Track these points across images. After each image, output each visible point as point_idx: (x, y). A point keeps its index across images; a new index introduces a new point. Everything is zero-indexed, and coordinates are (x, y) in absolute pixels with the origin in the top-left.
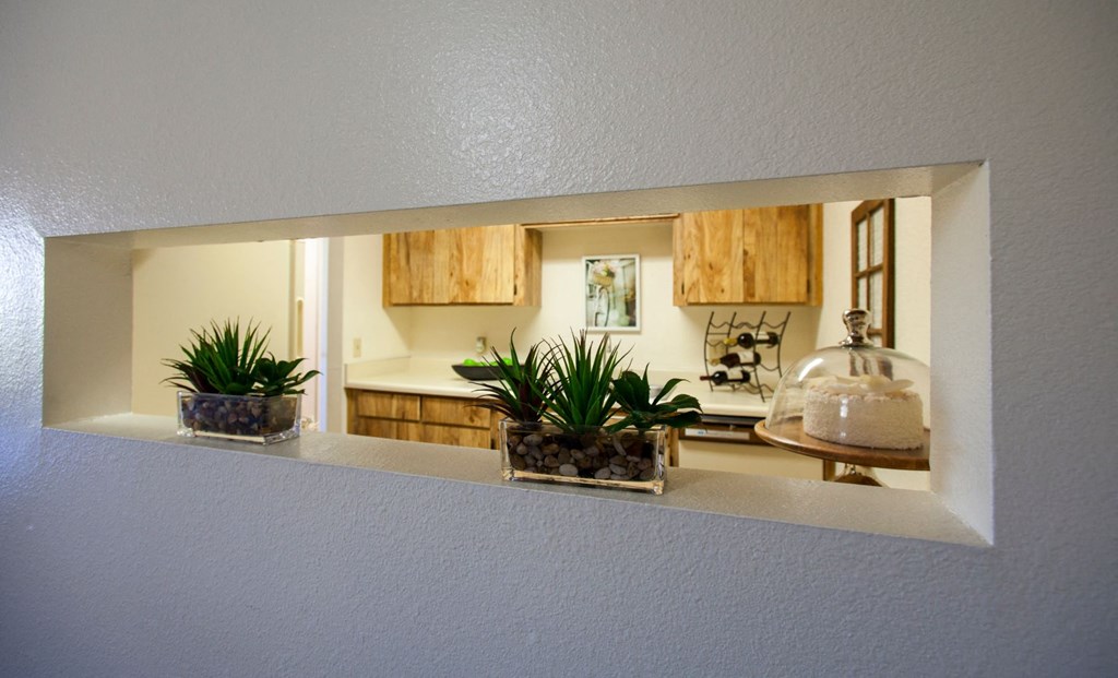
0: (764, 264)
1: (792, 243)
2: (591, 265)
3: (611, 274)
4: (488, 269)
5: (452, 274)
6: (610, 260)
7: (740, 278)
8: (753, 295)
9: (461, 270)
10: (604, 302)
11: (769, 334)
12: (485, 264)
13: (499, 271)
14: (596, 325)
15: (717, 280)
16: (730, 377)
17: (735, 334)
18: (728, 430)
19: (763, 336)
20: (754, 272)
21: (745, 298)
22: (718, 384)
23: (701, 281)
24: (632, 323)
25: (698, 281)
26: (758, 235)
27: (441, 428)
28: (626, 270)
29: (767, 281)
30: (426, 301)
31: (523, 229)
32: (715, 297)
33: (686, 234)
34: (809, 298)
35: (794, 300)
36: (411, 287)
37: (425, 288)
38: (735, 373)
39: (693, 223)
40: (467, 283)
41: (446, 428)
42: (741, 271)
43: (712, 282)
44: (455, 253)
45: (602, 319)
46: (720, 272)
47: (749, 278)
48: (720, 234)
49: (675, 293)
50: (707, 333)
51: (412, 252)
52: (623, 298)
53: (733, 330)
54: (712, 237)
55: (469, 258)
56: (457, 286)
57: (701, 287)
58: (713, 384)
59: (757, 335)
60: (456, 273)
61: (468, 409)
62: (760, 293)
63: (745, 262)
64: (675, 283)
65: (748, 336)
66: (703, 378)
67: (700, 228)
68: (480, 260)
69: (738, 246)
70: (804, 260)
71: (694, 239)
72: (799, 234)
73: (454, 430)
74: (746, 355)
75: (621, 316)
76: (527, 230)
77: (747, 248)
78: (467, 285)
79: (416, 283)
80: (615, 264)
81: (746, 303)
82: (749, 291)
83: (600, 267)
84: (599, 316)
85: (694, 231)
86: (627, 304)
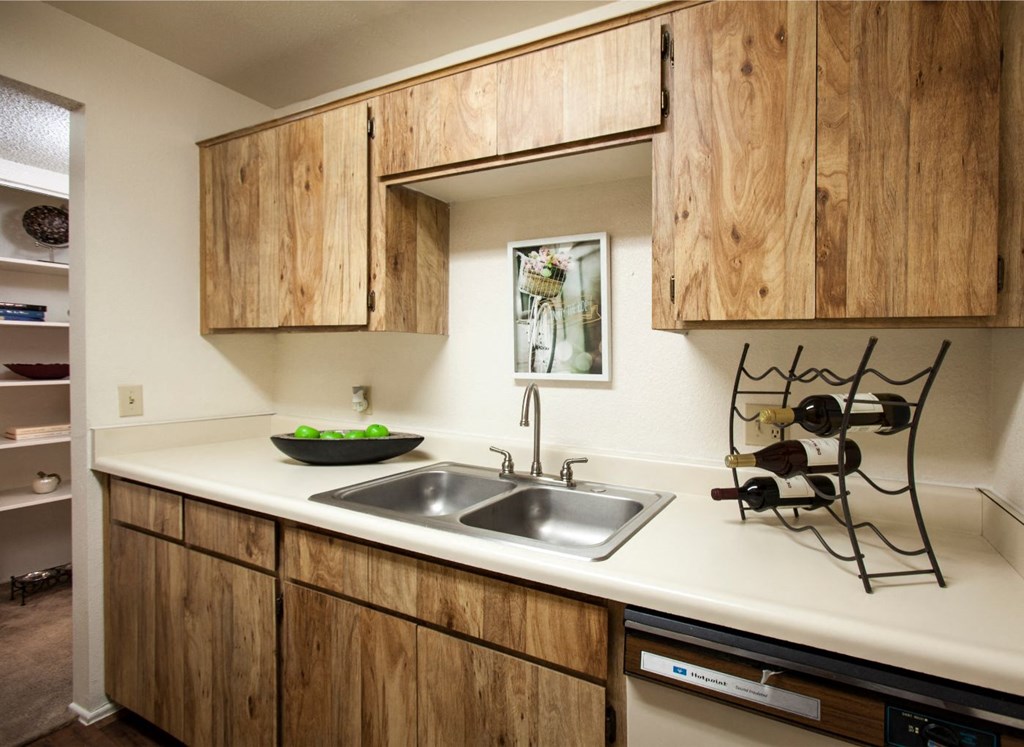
0: (872, 221)
1: (953, 159)
2: (524, 258)
3: (558, 274)
4: (331, 265)
5: (282, 277)
6: (555, 246)
7: (806, 261)
8: (842, 301)
9: (294, 268)
10: (546, 327)
11: (882, 398)
12: (326, 254)
13: (346, 267)
14: (533, 370)
15: (749, 267)
16: (784, 493)
17: (800, 393)
18: (757, 679)
19: (866, 402)
20: (844, 241)
21: (819, 308)
22: (759, 507)
23: (712, 268)
24: (596, 368)
25: (705, 269)
26: (855, 148)
27: (209, 558)
28: (584, 263)
29: (879, 263)
30: (250, 325)
31: (383, 186)
32: (746, 307)
33: (678, 164)
34: (1002, 306)
35: (957, 310)
36: (231, 301)
37: (248, 302)
38: (796, 485)
39: (694, 136)
40: (302, 292)
41: (216, 560)
42: (809, 242)
43: (738, 272)
44: (287, 239)
45: (543, 357)
46: (757, 246)
47: (830, 259)
48: (758, 156)
49: (656, 301)
50: (736, 392)
51: (232, 241)
52: (580, 319)
53: (795, 385)
54: (739, 168)
55: (304, 249)
56: (289, 297)
57: (713, 286)
58: (745, 504)
59: (850, 401)
60: (288, 276)
61: (244, 527)
62: (859, 295)
63: (819, 220)
64: (656, 278)
65: (825, 404)
66: (719, 494)
67: (710, 146)
68: (319, 250)
69: (804, 180)
70: (989, 201)
71: (695, 173)
72: (974, 132)
73: (226, 565)
74: (823, 450)
75: (576, 352)
76: (388, 187)
77: (823, 183)
78: (302, 295)
79: (238, 293)
80: (566, 257)
81: (820, 321)
82: (831, 288)
83: (539, 261)
84: (537, 352)
85: (697, 155)
86: (585, 328)
